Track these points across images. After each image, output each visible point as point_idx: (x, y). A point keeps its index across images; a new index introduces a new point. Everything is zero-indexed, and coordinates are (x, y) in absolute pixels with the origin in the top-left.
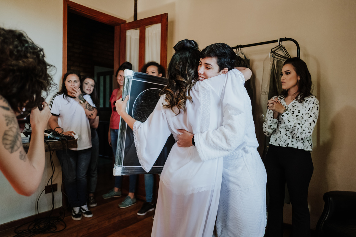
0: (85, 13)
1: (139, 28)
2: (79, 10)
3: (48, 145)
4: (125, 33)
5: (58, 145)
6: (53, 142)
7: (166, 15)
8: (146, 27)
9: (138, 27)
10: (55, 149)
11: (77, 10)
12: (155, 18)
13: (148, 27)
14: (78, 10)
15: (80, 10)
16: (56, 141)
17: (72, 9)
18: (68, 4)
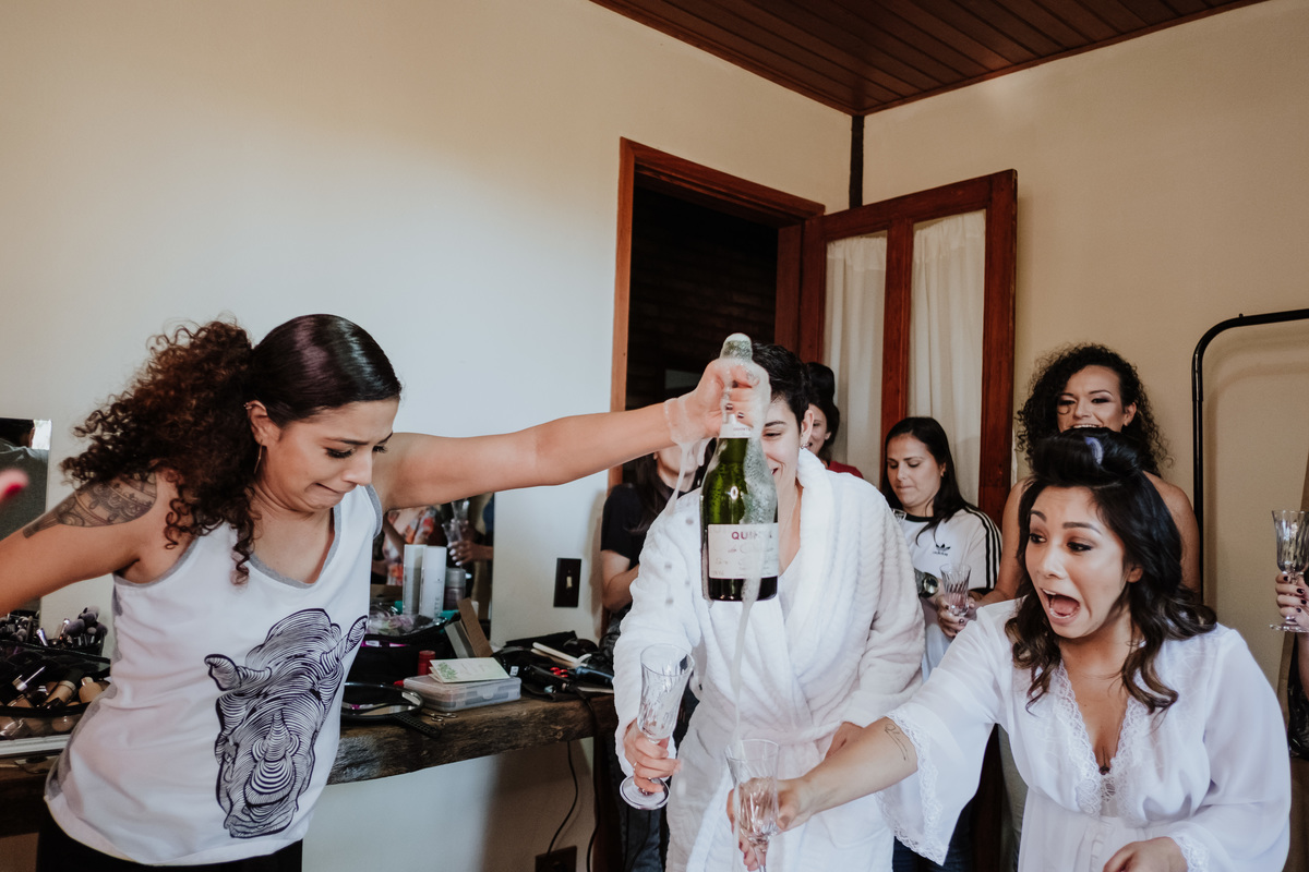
0: (687, 186)
1: (886, 232)
2: (670, 176)
4: (824, 252)
6: (606, 698)
7: (1007, 179)
8: (916, 225)
9: (884, 228)
11: (663, 178)
12: (960, 193)
13: (922, 229)
14: (664, 174)
15: (673, 174)
17: (647, 173)
18: (637, 159)
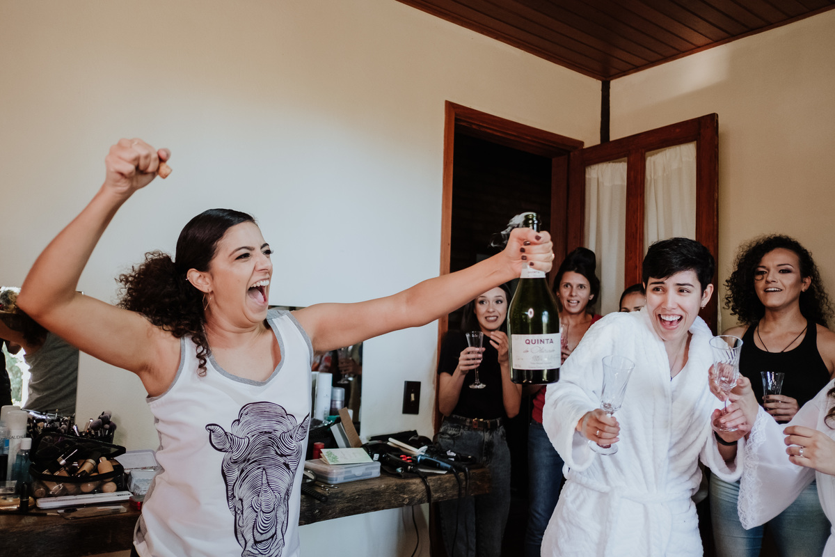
1: (626, 158)
3: (425, 484)
4: (584, 173)
5: (447, 484)
6: (437, 477)
7: (713, 118)
8: (647, 153)
10: (441, 496)
11: (474, 127)
12: (678, 130)
13: (651, 155)
14: (475, 124)
16: (444, 472)
17: (463, 124)
18: (456, 114)
